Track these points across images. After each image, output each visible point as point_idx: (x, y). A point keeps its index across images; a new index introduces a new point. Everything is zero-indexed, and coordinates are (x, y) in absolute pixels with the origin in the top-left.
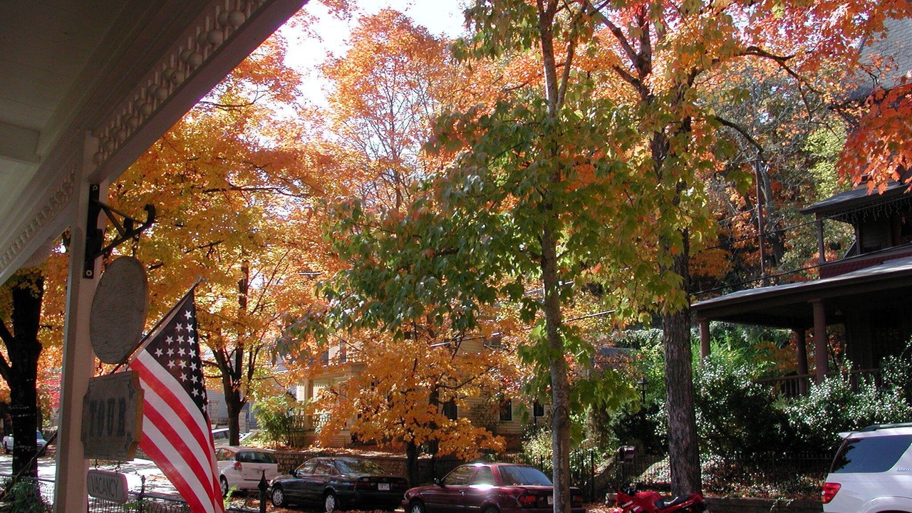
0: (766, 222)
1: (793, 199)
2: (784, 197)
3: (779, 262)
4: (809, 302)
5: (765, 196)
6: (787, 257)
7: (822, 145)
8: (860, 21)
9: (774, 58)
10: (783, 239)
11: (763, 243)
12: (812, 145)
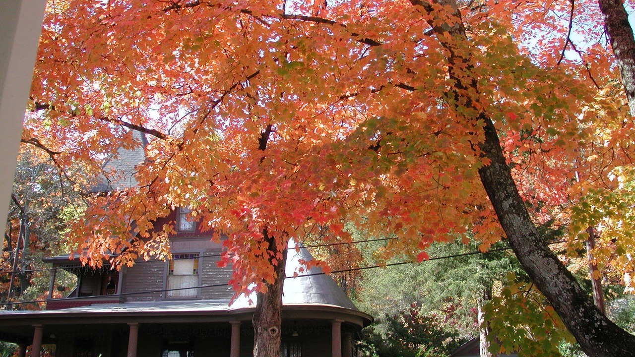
0: (20, 262)
1: (43, 249)
2: (38, 247)
3: (22, 293)
4: (32, 326)
5: (24, 244)
6: (29, 290)
7: (72, 216)
8: (104, 143)
9: (48, 151)
10: (30, 277)
11: (14, 277)
12: (65, 215)
